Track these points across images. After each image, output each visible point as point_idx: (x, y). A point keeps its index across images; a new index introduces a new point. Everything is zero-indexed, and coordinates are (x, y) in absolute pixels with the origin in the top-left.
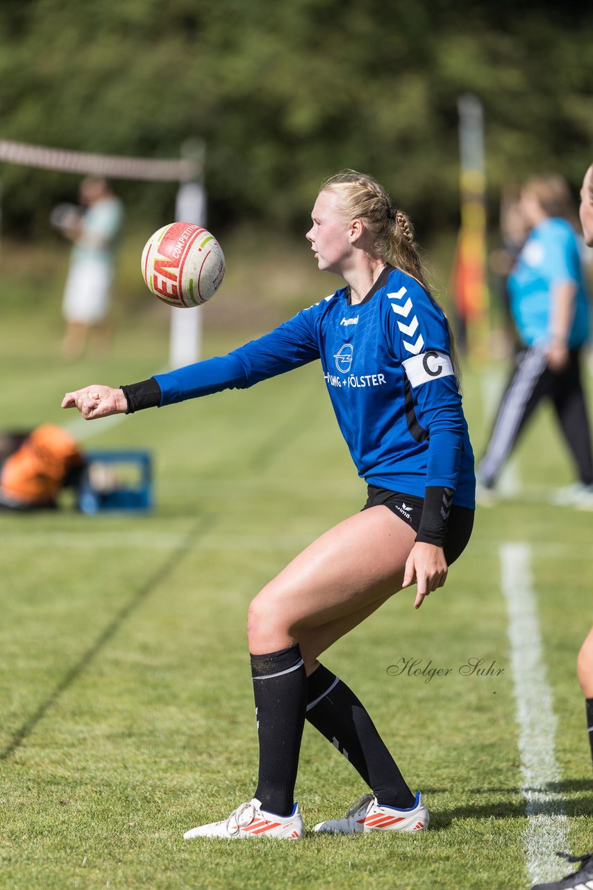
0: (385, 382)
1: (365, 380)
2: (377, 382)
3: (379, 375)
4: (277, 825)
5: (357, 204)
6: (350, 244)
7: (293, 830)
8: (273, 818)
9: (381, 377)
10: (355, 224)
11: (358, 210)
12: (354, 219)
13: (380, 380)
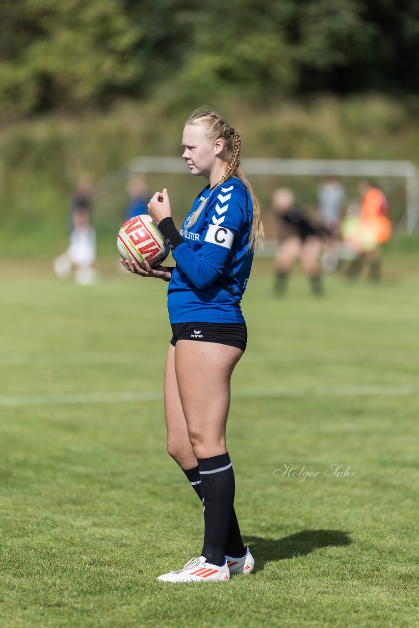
0: (199, 240)
1: (191, 235)
2: (194, 238)
3: (196, 234)
4: (216, 571)
5: (216, 130)
6: (215, 156)
7: (226, 574)
8: (214, 567)
9: (197, 236)
10: (217, 142)
11: (218, 134)
12: (217, 139)
13: (196, 237)
